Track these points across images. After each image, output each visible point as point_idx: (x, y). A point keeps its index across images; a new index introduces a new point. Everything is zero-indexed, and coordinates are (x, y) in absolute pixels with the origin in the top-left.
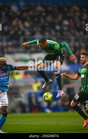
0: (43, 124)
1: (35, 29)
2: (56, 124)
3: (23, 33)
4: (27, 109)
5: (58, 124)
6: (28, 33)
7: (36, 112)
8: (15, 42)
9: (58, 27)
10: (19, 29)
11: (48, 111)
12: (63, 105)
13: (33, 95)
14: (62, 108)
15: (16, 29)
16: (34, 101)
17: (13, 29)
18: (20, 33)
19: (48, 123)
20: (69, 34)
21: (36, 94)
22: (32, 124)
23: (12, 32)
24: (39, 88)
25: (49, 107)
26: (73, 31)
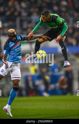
0: (41, 108)
1: (32, 10)
2: (54, 108)
3: (20, 14)
4: (24, 93)
5: (56, 108)
6: (24, 14)
7: (33, 96)
8: (11, 23)
9: (56, 8)
10: (15, 10)
11: (46, 94)
12: (61, 89)
13: (30, 78)
14: (60, 92)
15: (12, 10)
16: (31, 84)
17: (9, 10)
18: (16, 14)
19: (45, 107)
20: (67, 15)
21: (33, 77)
22: (29, 108)
23: (8, 13)
24: (36, 71)
25: (46, 90)
26: (71, 12)
